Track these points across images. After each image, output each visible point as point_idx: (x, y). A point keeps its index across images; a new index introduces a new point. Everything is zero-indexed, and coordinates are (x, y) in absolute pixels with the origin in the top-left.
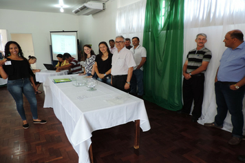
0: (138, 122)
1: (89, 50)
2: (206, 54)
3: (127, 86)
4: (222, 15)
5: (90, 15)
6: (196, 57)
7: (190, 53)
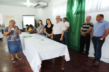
0: (64, 56)
2: (91, 25)
5: (41, 8)
6: (87, 26)
7: (83, 25)
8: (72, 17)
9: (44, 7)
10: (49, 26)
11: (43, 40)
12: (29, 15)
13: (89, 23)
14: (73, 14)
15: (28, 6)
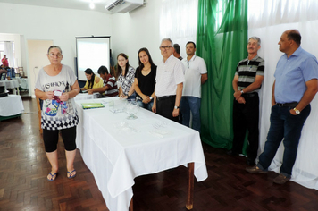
1: (125, 62)
2: (260, 65)
3: (176, 112)
5: (128, 13)
6: (248, 69)
7: (241, 64)
8: (213, 41)
9: (135, 9)
10: (146, 72)
12: (93, 37)
13: (254, 59)
14: (216, 29)
15: (92, 7)
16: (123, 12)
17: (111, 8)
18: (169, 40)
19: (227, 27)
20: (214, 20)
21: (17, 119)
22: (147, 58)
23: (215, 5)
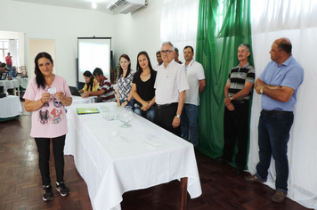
0: (185, 181)
2: (249, 72)
4: (298, 14)
5: (130, 14)
6: (239, 76)
7: (233, 71)
8: (214, 45)
9: (137, 9)
10: (145, 77)
11: (127, 125)
12: (94, 38)
13: (245, 66)
14: (216, 34)
15: (94, 6)
16: (125, 12)
17: (113, 8)
18: (170, 44)
19: (227, 32)
20: (215, 24)
21: (15, 121)
22: (146, 62)
23: (216, 8)
